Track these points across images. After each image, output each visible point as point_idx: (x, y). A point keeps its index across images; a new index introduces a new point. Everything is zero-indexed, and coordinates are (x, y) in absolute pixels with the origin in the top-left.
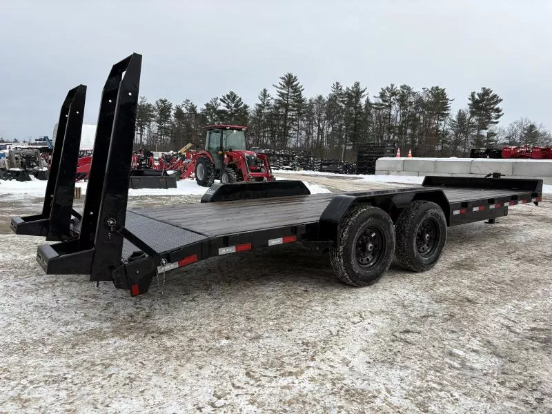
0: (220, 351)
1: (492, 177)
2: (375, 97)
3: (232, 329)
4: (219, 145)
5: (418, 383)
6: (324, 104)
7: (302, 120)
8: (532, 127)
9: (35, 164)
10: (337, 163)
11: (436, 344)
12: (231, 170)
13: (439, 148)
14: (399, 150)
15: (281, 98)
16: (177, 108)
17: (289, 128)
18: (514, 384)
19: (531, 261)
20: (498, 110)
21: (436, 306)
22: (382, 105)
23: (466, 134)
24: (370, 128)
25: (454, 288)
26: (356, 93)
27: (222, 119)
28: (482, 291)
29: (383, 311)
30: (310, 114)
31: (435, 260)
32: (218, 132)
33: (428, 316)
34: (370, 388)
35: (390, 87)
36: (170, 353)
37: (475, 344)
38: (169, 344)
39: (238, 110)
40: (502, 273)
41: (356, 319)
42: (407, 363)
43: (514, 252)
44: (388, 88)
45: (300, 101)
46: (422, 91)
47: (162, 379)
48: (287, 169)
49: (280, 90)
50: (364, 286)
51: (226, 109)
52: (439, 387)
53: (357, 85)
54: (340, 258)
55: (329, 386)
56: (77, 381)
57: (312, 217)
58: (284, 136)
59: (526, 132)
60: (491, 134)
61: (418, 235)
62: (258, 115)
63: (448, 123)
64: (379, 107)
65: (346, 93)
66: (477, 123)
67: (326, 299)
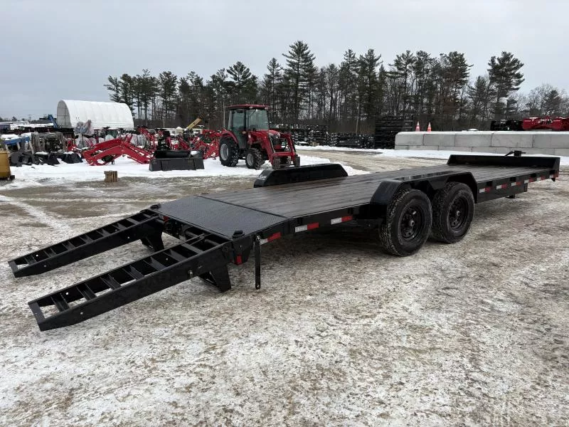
0: (308, 303)
1: (512, 155)
2: (390, 65)
3: (311, 288)
4: (242, 125)
5: (460, 321)
6: (336, 74)
7: (314, 91)
8: (554, 92)
9: (59, 147)
10: (355, 137)
11: (471, 296)
12: (256, 150)
13: (457, 118)
14: (418, 124)
15: (291, 68)
16: (182, 81)
17: (301, 99)
18: (530, 320)
19: (547, 231)
20: (519, 76)
21: (467, 270)
22: (397, 73)
23: (486, 102)
24: (385, 98)
25: (482, 255)
26: (370, 61)
27: (229, 91)
28: (506, 257)
29: (426, 274)
30: (322, 84)
31: (465, 233)
32: (241, 112)
33: (464, 277)
34: (426, 324)
35: (405, 53)
36: (272, 305)
37: (501, 295)
38: (268, 299)
39: (247, 81)
40: (521, 243)
41: (407, 280)
42: (451, 309)
43: (533, 224)
44: (403, 54)
45: (310, 70)
46: (439, 57)
47: (275, 321)
48: (303, 145)
49: (290, 60)
50: (408, 255)
51: (233, 80)
52: (475, 323)
53: (371, 52)
54: (388, 233)
55: (397, 324)
56: (215, 324)
57: (364, 199)
58: (296, 108)
59: (547, 98)
60: (512, 101)
61: (451, 212)
62: (267, 86)
63: (467, 90)
64: (394, 75)
65: (359, 61)
66: (497, 90)
67: (377, 266)
